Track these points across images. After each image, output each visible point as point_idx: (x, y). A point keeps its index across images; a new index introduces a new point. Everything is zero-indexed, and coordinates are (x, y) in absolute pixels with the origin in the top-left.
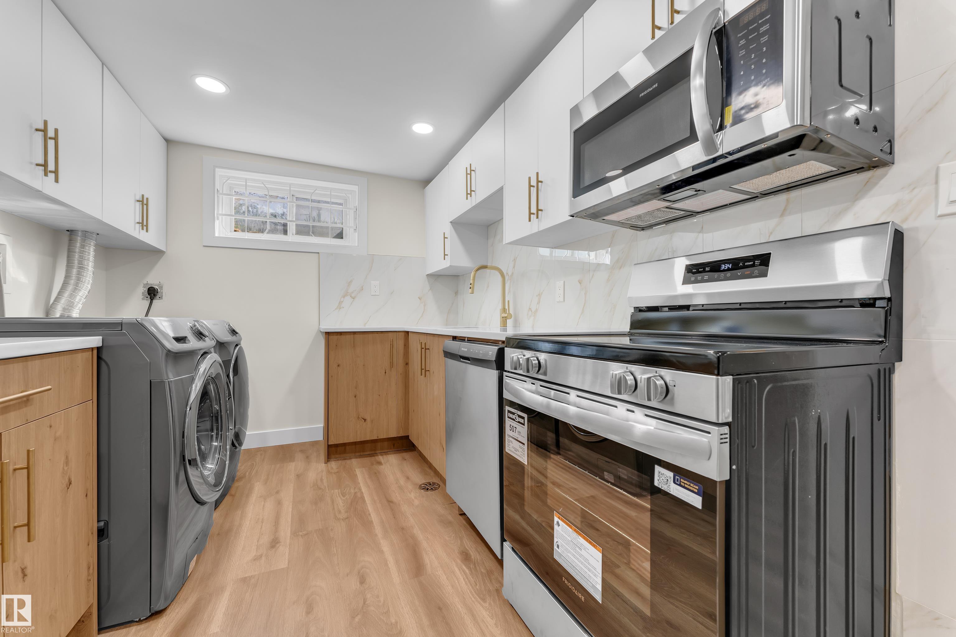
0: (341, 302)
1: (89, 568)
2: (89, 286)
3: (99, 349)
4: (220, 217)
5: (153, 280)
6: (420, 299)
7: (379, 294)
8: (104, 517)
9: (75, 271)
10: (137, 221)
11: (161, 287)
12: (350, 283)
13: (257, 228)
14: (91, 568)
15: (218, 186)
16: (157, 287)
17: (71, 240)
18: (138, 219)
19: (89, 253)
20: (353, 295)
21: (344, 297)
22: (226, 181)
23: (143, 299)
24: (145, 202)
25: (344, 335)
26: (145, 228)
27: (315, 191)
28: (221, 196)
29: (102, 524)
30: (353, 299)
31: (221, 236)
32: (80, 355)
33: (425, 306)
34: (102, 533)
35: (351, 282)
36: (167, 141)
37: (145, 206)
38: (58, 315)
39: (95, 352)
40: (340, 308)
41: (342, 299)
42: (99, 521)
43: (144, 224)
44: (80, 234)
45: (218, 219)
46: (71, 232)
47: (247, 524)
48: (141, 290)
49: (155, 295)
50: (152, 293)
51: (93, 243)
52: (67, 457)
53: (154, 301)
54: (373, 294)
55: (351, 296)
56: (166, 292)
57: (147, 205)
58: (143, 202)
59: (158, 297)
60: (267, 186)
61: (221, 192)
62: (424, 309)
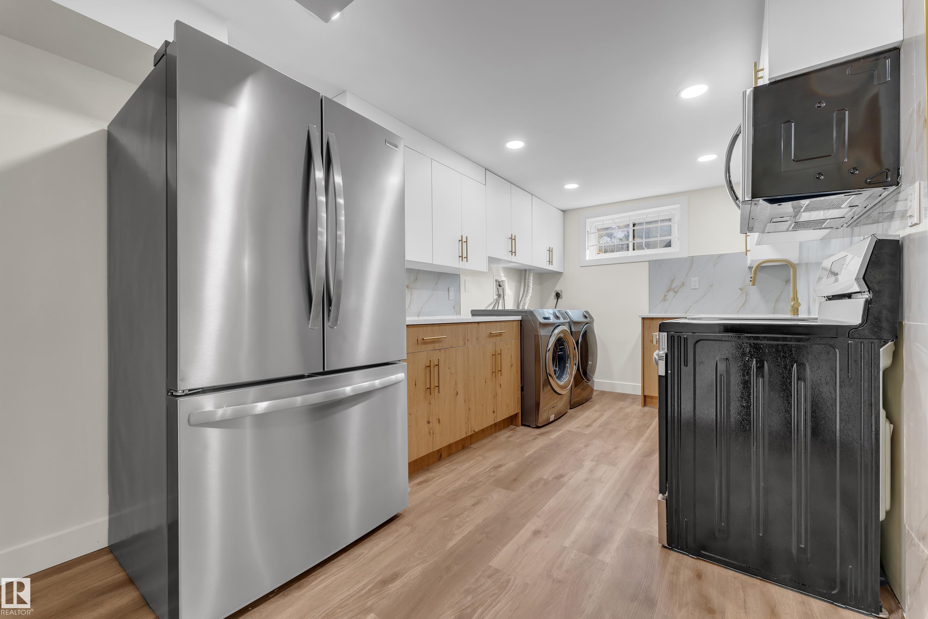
0: (665, 296)
1: (518, 399)
2: (531, 295)
3: (521, 321)
4: (589, 248)
5: (558, 289)
6: (741, 290)
7: (698, 288)
8: (522, 383)
9: (526, 288)
10: (548, 261)
11: (562, 292)
12: (672, 281)
13: (611, 250)
14: (519, 399)
15: (588, 229)
16: (560, 292)
17: (525, 274)
18: (548, 260)
19: (531, 279)
20: (675, 290)
21: (668, 292)
22: (593, 224)
23: (554, 299)
24: (551, 250)
25: (655, 320)
26: (551, 263)
27: (647, 216)
28: (589, 235)
29: (522, 385)
30: (675, 293)
31: (591, 259)
32: (515, 323)
33: (746, 296)
34: (522, 389)
35: (674, 279)
36: (563, 211)
37: (551, 252)
38: (521, 308)
39: (520, 321)
40: (665, 300)
41: (667, 294)
42: (521, 384)
43: (550, 262)
44: (528, 270)
45: (588, 249)
46: (525, 270)
47: (582, 417)
48: (554, 294)
49: (559, 297)
50: (558, 296)
51: (532, 274)
52: (511, 356)
53: (559, 300)
54: (693, 288)
55: (674, 291)
56: (564, 295)
57: (552, 251)
58: (550, 251)
59: (560, 297)
60: (615, 221)
61: (589, 232)
62: (746, 299)
